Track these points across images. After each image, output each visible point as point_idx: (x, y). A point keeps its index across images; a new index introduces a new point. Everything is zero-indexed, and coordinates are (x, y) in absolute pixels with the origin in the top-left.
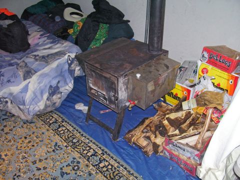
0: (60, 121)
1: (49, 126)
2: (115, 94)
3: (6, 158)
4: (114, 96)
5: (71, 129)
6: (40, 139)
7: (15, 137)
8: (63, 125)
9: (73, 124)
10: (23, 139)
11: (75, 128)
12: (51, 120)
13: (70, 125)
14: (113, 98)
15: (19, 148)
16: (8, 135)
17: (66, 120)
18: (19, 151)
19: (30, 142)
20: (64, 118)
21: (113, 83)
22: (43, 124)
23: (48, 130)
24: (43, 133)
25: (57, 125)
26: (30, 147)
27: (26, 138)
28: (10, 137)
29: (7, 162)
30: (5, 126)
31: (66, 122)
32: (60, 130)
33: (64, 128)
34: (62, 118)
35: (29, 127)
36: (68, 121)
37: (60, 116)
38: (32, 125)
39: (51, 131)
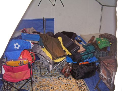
0: (82, 83)
1: (77, 84)
2: (110, 79)
3: (55, 89)
4: (110, 80)
5: (86, 89)
6: (71, 87)
7: (62, 82)
8: (83, 86)
9: (87, 87)
10: (64, 85)
11: (87, 89)
12: (79, 82)
13: (86, 87)
14: (109, 81)
15: (61, 87)
16: (60, 80)
17: (85, 84)
18: (61, 89)
19: (66, 87)
20: (85, 83)
21: (110, 74)
22: (75, 82)
23: (76, 85)
24: (73, 86)
25: (81, 85)
26: (65, 89)
27: (66, 85)
28: (60, 81)
29: (54, 90)
30: (60, 77)
31: (85, 85)
32: (80, 87)
33: (83, 87)
34: (84, 82)
35: (69, 81)
36: (86, 85)
37: (83, 82)
38: (71, 81)
39: (77, 86)
